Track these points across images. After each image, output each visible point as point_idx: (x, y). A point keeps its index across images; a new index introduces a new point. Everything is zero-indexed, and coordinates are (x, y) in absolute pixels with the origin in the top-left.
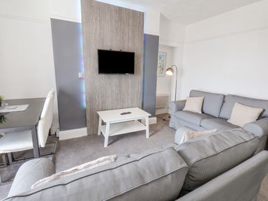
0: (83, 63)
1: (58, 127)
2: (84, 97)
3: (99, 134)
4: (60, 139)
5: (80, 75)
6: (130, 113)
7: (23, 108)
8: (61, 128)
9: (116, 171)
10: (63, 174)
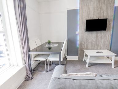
0: (78, 27)
1: (67, 54)
2: (78, 43)
3: (84, 60)
4: (67, 59)
5: (77, 33)
6: (102, 52)
7: (56, 45)
8: (68, 55)
9: (98, 82)
10: (72, 75)
